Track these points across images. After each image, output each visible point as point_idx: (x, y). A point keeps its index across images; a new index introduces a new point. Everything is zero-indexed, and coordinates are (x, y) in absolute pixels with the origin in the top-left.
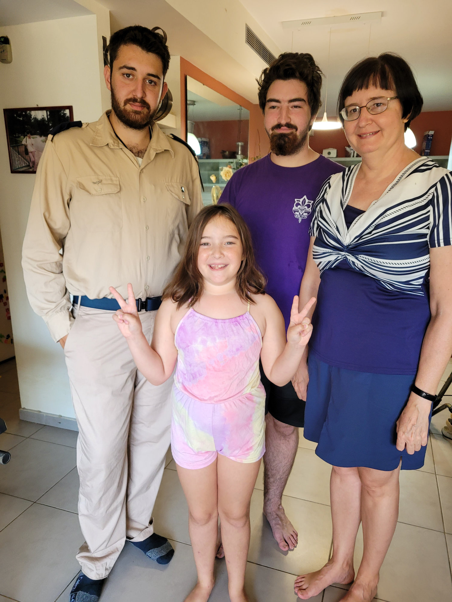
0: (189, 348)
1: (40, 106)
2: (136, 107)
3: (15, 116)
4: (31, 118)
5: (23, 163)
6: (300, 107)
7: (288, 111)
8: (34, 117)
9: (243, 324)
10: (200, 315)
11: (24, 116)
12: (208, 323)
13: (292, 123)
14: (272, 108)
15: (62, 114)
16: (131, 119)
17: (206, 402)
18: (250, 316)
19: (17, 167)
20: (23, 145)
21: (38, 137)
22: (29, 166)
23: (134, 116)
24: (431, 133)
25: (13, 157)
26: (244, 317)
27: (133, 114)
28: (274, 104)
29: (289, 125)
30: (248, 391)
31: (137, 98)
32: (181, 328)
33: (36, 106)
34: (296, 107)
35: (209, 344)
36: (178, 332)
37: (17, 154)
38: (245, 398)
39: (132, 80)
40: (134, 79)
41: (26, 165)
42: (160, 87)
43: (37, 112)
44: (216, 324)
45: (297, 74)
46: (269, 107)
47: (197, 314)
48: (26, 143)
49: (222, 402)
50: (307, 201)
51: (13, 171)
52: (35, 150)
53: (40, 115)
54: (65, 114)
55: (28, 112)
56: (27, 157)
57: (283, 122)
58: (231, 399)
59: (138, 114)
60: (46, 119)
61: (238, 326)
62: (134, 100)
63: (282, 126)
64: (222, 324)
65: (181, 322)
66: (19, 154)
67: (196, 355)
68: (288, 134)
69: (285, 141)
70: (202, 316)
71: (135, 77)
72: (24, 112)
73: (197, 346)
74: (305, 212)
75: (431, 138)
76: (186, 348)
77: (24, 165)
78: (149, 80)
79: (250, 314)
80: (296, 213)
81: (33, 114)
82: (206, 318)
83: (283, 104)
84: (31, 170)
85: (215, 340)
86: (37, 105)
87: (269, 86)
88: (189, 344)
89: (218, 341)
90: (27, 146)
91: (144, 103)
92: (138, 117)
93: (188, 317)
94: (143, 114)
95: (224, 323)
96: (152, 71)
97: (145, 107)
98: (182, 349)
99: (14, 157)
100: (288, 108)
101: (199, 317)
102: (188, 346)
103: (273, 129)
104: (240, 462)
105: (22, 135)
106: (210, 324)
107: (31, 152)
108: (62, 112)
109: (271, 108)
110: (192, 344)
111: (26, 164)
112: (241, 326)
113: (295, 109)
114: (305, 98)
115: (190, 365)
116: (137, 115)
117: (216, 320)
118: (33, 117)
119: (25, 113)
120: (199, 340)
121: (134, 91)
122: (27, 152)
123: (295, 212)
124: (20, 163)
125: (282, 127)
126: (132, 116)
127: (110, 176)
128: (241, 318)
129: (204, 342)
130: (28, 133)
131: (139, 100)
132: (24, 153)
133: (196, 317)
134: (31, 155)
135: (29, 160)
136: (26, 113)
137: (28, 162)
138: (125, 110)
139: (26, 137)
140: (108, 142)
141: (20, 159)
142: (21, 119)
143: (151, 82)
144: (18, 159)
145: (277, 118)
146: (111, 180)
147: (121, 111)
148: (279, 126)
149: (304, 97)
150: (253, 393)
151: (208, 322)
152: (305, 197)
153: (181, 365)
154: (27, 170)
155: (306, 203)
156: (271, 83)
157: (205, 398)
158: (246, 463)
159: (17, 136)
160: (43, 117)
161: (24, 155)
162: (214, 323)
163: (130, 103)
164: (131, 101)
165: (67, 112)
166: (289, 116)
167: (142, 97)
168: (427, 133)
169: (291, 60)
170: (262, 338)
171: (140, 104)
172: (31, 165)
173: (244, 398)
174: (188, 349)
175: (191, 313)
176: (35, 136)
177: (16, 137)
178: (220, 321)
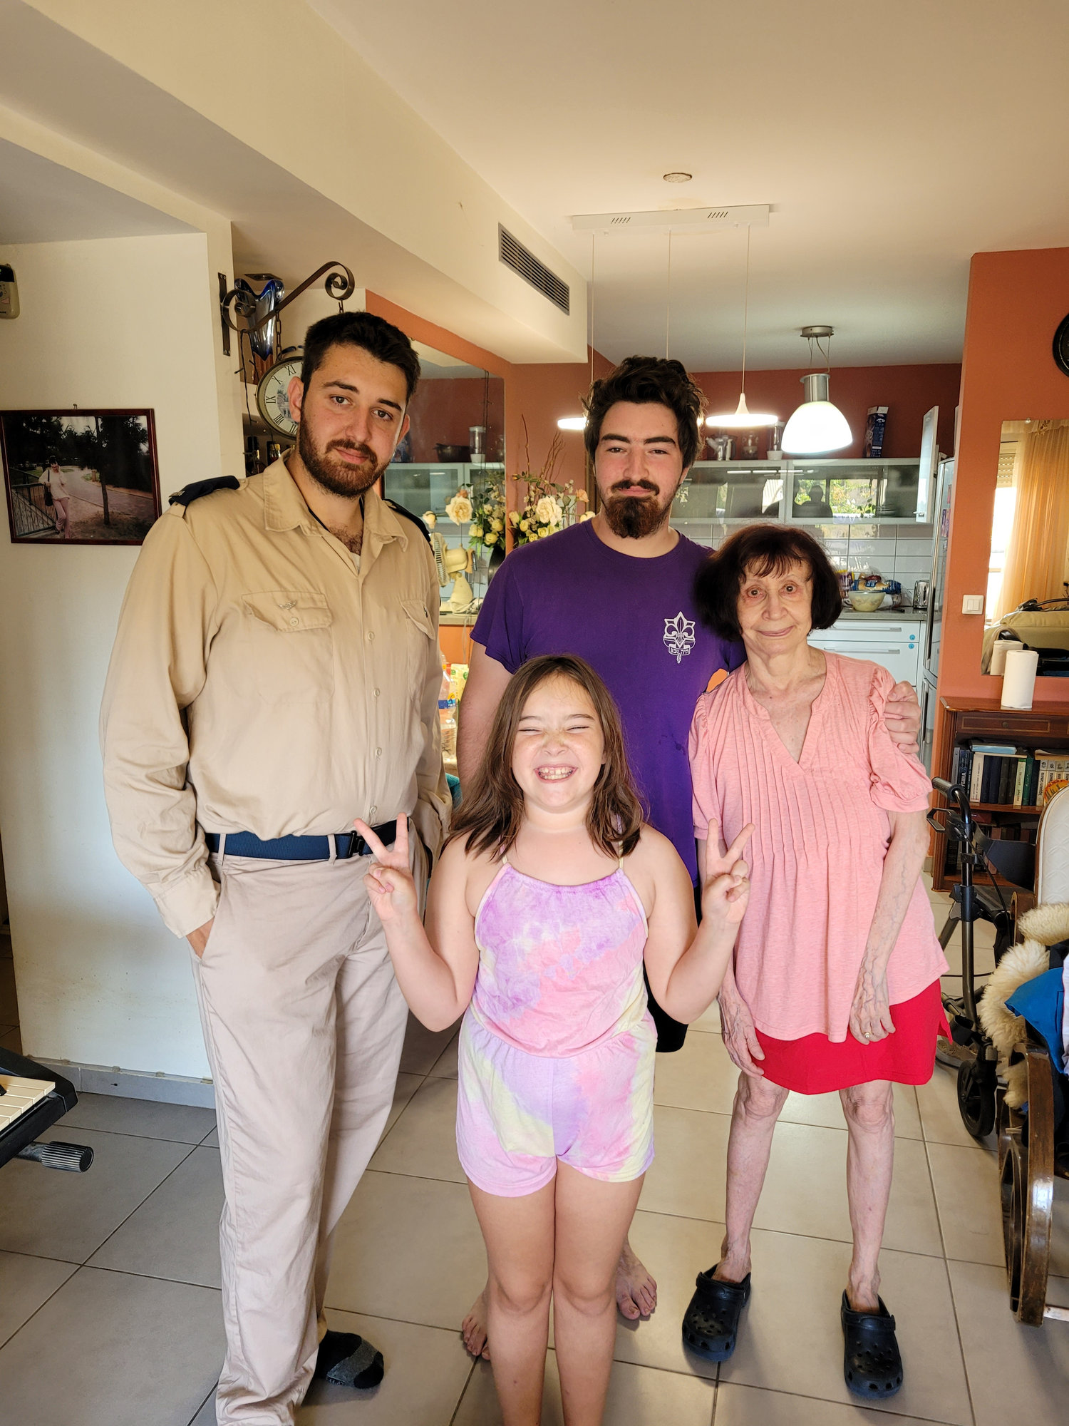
0: (506, 944)
1: (80, 407)
2: (352, 458)
3: (24, 425)
4: (61, 430)
5: (41, 522)
6: (665, 453)
7: (644, 457)
8: (68, 429)
9: (610, 895)
10: (525, 876)
11: (43, 426)
12: (541, 895)
13: (651, 479)
14: (613, 450)
15: (131, 425)
16: (337, 477)
17: (540, 1054)
18: (625, 878)
19: (26, 531)
20: (41, 484)
21: (76, 469)
22: (54, 528)
23: (345, 474)
24: (883, 410)
25: (17, 510)
26: (613, 881)
27: (343, 469)
28: (617, 444)
29: (645, 484)
30: (622, 1027)
31: (354, 441)
32: (489, 905)
33: (72, 407)
34: (658, 452)
35: (547, 936)
36: (482, 912)
37: (28, 504)
38: (620, 1043)
39: (347, 407)
40: (352, 407)
41: (46, 526)
42: (398, 423)
43: (74, 418)
44: (558, 895)
45: (663, 396)
46: (606, 449)
47: (517, 875)
48: (47, 482)
49: (573, 1054)
50: (685, 622)
51: (15, 539)
52: (69, 496)
53: (81, 426)
54: (138, 425)
55: (54, 418)
56: (49, 510)
57: (636, 477)
58: (591, 1046)
59: (353, 470)
60: (95, 434)
61: (602, 899)
62: (349, 444)
63: (633, 484)
64: (571, 895)
65: (489, 892)
66: (31, 504)
67: (519, 959)
68: (644, 500)
69: (636, 512)
70: (528, 878)
71: (354, 404)
72: (45, 420)
73: (522, 941)
74: (686, 644)
75: (883, 421)
76: (499, 948)
77: (41, 527)
78: (379, 411)
79: (625, 874)
80: (670, 645)
81: (66, 422)
82: (538, 883)
83: (634, 444)
84: (58, 537)
85: (556, 926)
86: (74, 405)
87: (606, 411)
88: (506, 938)
89: (562, 929)
90: (50, 486)
91: (366, 451)
92: (351, 476)
93: (502, 882)
94: (363, 470)
95: (574, 893)
96: (388, 396)
97: (367, 458)
98: (492, 947)
99: (20, 508)
100: (643, 452)
101: (523, 882)
102: (505, 942)
103: (614, 487)
104: (602, 1180)
105: (38, 466)
106: (545, 895)
107: (60, 501)
108: (131, 419)
109: (610, 450)
110: (510, 936)
111: (48, 524)
112: (606, 898)
113: (657, 455)
114: (674, 436)
115: (507, 981)
116: (350, 472)
117: (558, 888)
118: (64, 429)
119: (47, 420)
120: (526, 928)
121: (351, 427)
122: (49, 499)
123: (668, 643)
124: (32, 521)
125: (632, 487)
126: (341, 474)
127: (309, 593)
128: (607, 882)
129: (536, 933)
130: (52, 461)
131: (357, 445)
132: (44, 503)
133: (518, 881)
134: (58, 505)
135: (54, 515)
136: (49, 419)
137: (52, 520)
138: (328, 462)
139: (48, 468)
140: (299, 524)
141: (33, 514)
142: (38, 432)
143: (382, 414)
144: (30, 514)
145: (624, 469)
146: (313, 600)
147: (317, 463)
148: (626, 484)
149: (672, 434)
150: (633, 1032)
151: (541, 892)
152: (681, 614)
153: (487, 979)
154: (49, 537)
155: (685, 627)
156: (610, 406)
157: (538, 1047)
158: (614, 1181)
159: (27, 465)
160: (87, 429)
161: (44, 507)
162: (554, 893)
163: (339, 448)
164: (341, 446)
165: (143, 421)
166: (646, 467)
167: (365, 441)
168: (873, 411)
169: (651, 371)
170: (647, 920)
171: (360, 452)
172: (58, 526)
173: (617, 1044)
174: (505, 947)
175: (507, 873)
176: (70, 467)
177: (25, 469)
178: (566, 889)
